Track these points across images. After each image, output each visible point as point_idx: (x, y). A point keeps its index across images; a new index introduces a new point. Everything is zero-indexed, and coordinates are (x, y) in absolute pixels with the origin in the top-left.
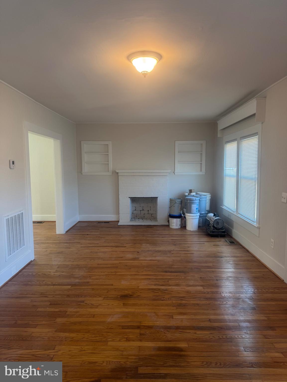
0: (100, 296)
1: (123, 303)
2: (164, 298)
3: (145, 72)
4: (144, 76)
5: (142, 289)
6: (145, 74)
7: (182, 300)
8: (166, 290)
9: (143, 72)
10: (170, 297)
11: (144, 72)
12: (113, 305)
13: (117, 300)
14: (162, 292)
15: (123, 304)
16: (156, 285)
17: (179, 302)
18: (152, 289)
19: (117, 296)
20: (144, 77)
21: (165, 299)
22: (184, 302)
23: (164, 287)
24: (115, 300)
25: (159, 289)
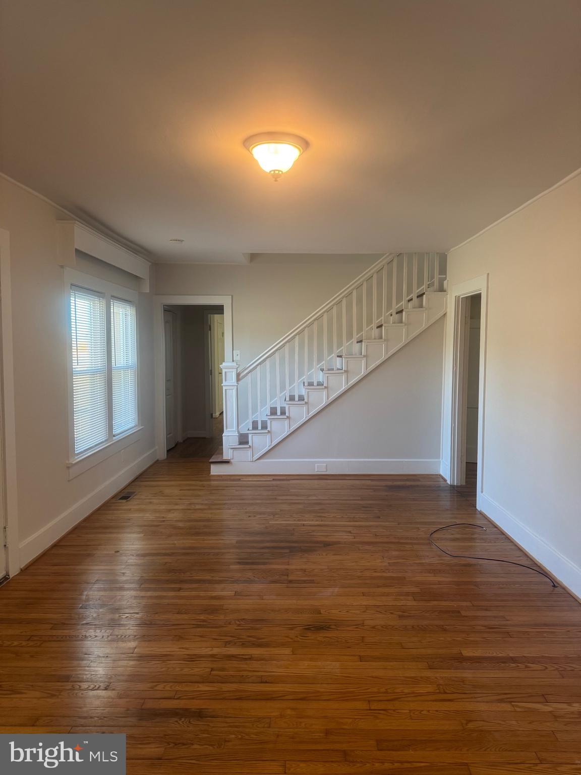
0: (374, 627)
1: (320, 613)
2: (239, 625)
3: (277, 172)
4: (274, 179)
5: (283, 645)
6: (276, 176)
7: (204, 621)
8: (227, 644)
9: (272, 172)
10: (225, 627)
11: (274, 171)
12: (340, 611)
13: (335, 620)
14: (239, 638)
15: (322, 612)
16: (247, 657)
17: (211, 617)
18: (260, 645)
19: (339, 628)
20: (276, 181)
21: (238, 623)
22: (202, 618)
23: (229, 653)
24: (339, 620)
25: (243, 645)
